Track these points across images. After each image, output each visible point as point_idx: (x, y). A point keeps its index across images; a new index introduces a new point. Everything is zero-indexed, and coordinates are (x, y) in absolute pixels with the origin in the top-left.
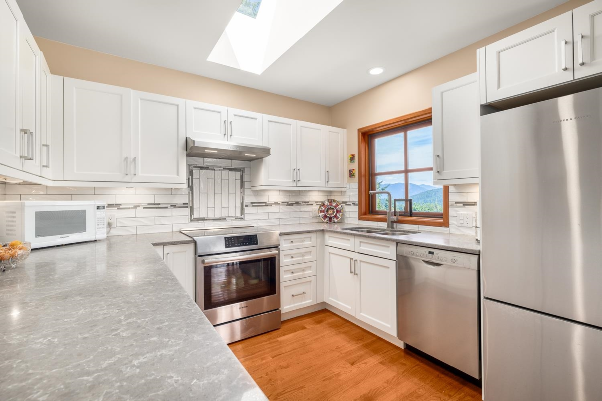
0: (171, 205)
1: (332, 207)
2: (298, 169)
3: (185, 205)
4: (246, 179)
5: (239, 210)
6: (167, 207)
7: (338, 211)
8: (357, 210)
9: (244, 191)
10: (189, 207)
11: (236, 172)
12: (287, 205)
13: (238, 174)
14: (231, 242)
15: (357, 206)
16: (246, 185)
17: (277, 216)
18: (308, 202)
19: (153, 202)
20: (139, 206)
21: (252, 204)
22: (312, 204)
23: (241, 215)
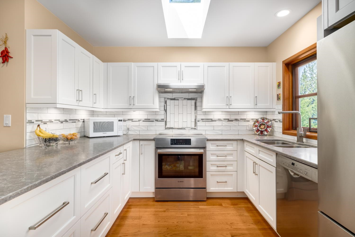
0: (155, 120)
1: (264, 123)
2: (230, 96)
3: (162, 120)
4: (198, 104)
5: (193, 124)
6: (153, 121)
7: (268, 127)
8: (281, 126)
9: (197, 112)
10: (164, 121)
11: (192, 101)
12: (228, 121)
13: (193, 102)
14: (174, 142)
15: (282, 123)
16: (198, 108)
17: (220, 128)
18: (245, 119)
19: (147, 118)
20: (141, 120)
21: (202, 120)
22: (249, 121)
23: (195, 127)
